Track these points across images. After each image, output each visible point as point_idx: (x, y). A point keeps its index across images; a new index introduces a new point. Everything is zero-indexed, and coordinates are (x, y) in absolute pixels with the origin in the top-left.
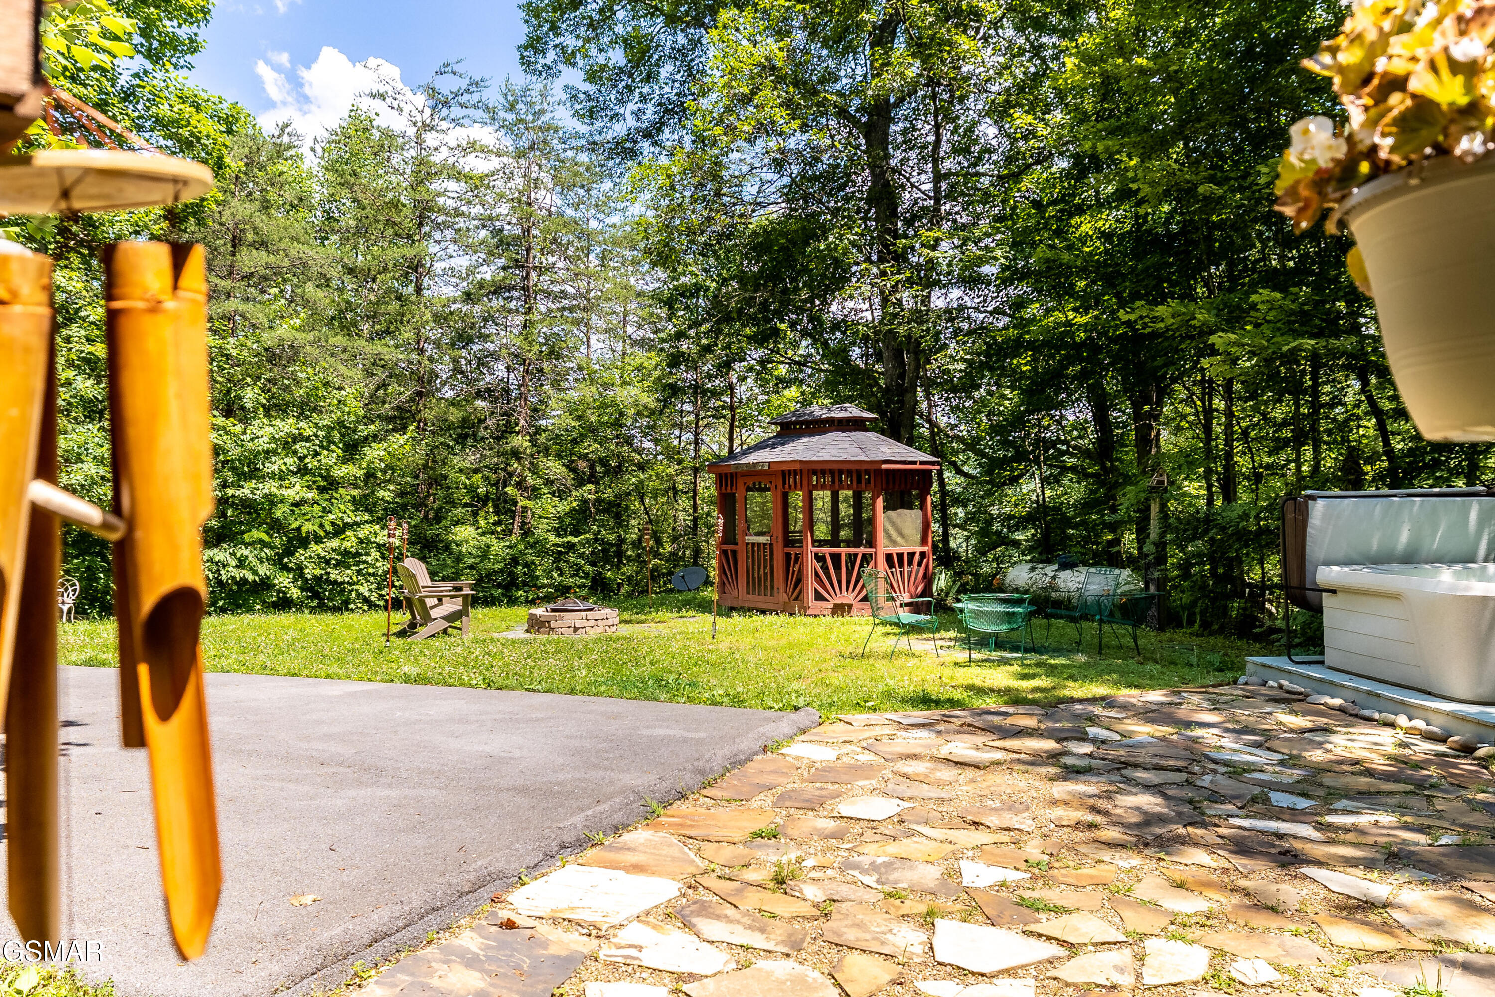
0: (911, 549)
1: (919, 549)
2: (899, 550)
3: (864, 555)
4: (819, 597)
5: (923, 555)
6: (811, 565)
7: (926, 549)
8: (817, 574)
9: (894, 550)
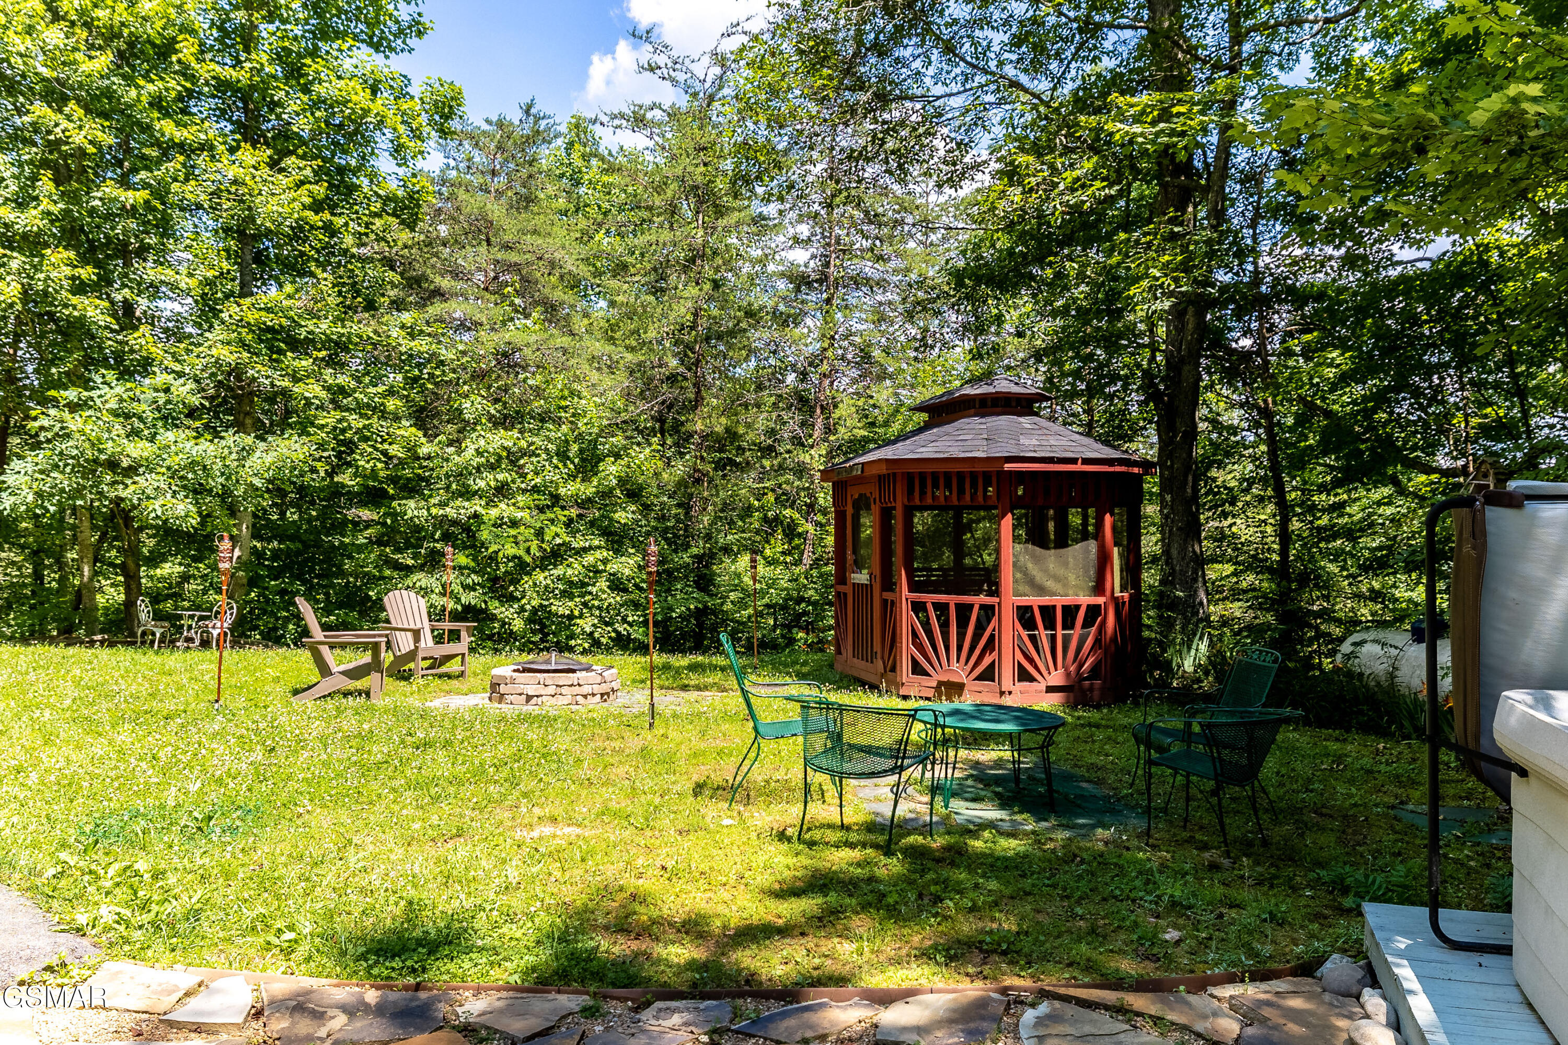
0: (1069, 600)
1: (1085, 599)
2: (1046, 600)
3: (983, 607)
4: (917, 669)
5: (1093, 611)
6: (907, 618)
7: (1101, 600)
8: (915, 634)
9: (1035, 601)
